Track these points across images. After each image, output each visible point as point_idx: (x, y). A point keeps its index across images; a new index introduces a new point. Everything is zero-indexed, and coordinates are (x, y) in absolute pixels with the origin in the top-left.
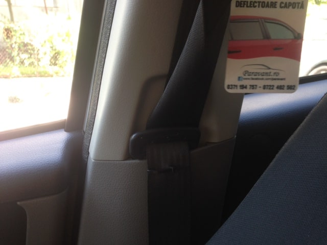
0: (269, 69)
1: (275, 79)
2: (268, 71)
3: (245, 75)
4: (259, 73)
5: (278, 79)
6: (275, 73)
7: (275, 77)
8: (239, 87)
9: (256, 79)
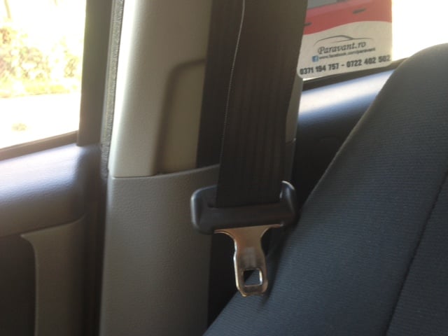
0: (351, 39)
1: (361, 52)
2: (350, 42)
3: (320, 53)
4: (338, 47)
5: (366, 51)
6: (359, 44)
7: (361, 49)
8: (315, 70)
9: (337, 55)
